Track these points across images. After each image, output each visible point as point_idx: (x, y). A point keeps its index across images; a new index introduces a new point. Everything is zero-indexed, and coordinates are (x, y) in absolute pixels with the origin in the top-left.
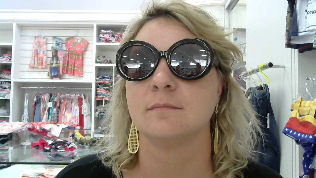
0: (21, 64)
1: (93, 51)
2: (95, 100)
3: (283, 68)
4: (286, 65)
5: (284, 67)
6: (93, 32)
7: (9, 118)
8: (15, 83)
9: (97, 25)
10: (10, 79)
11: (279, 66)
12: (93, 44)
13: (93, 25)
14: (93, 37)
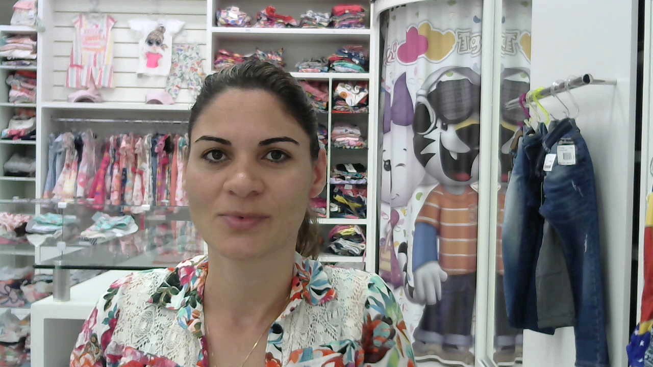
0: (56, 71)
1: (205, 44)
3: (612, 86)
4: (619, 80)
5: (615, 84)
6: (206, 6)
7: (34, 183)
8: (45, 110)
10: (36, 103)
11: (603, 81)
12: (205, 30)
14: (205, 15)
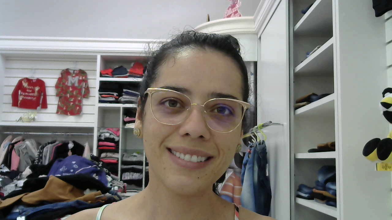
1: (95, 88)
2: (97, 149)
6: (96, 65)
9: (101, 56)
12: (96, 79)
13: (96, 56)
14: (96, 70)
